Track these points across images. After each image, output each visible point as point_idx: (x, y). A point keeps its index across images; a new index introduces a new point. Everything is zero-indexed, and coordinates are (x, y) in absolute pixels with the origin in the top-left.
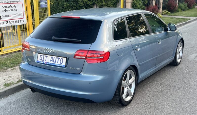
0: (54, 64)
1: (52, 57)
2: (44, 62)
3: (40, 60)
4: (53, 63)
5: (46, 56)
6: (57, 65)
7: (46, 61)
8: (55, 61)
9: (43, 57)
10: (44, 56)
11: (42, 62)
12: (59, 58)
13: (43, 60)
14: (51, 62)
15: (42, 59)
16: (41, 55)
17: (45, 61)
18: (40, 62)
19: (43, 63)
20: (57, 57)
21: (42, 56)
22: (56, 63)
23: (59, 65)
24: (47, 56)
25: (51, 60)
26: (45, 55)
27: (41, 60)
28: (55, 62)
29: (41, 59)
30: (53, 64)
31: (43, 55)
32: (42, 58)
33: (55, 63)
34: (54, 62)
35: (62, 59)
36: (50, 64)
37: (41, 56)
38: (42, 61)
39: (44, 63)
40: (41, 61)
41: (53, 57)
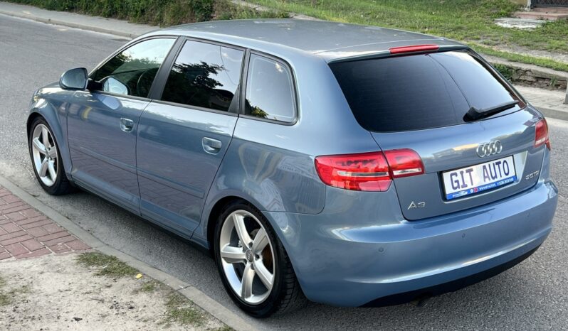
0: (496, 183)
1: (484, 167)
2: (469, 190)
3: (454, 188)
4: (492, 181)
5: (467, 171)
6: (503, 183)
7: (472, 184)
8: (494, 175)
9: (459, 178)
10: (462, 173)
11: (463, 194)
12: (500, 163)
13: (465, 186)
14: (488, 181)
15: (461, 183)
16: (452, 175)
17: (470, 186)
18: (457, 195)
19: (466, 193)
20: (494, 162)
21: (456, 174)
22: (499, 178)
23: (506, 182)
24: (472, 170)
25: (486, 175)
26: (464, 170)
27: (458, 187)
28: (496, 177)
29: (455, 185)
30: (494, 185)
31: (458, 172)
32: (457, 181)
33: (496, 180)
34: (493, 178)
35: (505, 161)
36: (486, 188)
37: (454, 177)
38: (461, 189)
39: (472, 191)
40: (458, 190)
41: (487, 164)
